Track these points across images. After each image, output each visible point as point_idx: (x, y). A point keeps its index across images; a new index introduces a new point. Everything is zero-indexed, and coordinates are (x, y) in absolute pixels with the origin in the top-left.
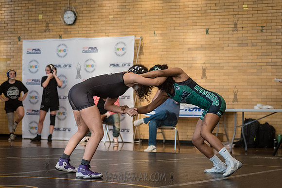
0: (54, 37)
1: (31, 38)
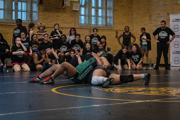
1: (175, 14)
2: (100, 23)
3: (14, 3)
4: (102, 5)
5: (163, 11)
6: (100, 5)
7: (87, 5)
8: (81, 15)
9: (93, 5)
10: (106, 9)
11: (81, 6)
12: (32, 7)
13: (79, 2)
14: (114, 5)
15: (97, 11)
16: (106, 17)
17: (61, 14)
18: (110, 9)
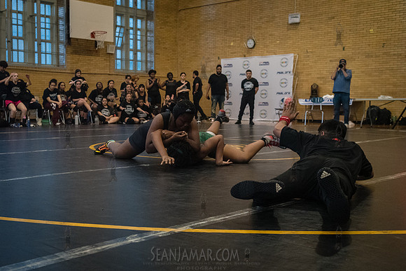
0: (240, 56)
1: (226, 58)
2: (139, 69)
3: (36, 43)
4: (141, 47)
5: (214, 54)
6: (139, 48)
7: (124, 47)
8: (117, 59)
9: (131, 47)
10: (147, 52)
11: (117, 48)
12: (58, 49)
13: (114, 43)
14: (155, 48)
15: (135, 54)
16: (147, 62)
17: (93, 58)
18: (151, 52)
